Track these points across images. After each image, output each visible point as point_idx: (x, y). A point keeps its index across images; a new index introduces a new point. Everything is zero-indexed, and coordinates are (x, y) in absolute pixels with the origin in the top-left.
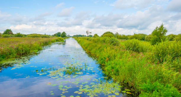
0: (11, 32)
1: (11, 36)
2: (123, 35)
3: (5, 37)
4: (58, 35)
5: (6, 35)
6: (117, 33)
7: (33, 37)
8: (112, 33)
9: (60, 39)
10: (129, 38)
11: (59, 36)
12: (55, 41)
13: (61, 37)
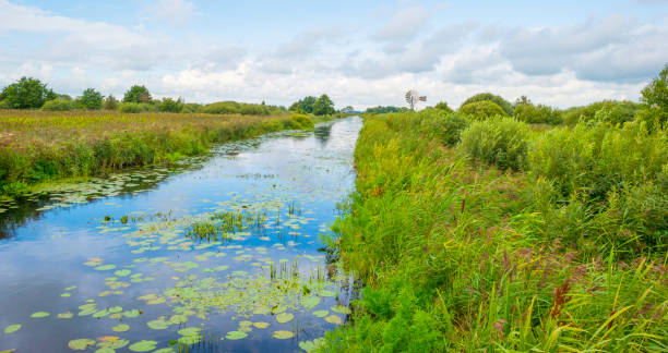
0: (147, 94)
1: (147, 109)
2: (540, 106)
3: (129, 111)
4: (307, 105)
5: (132, 104)
6: (524, 98)
7: (213, 113)
8: (499, 101)
9: (299, 120)
10: (565, 117)
11: (310, 110)
12: (282, 126)
13: (315, 114)
